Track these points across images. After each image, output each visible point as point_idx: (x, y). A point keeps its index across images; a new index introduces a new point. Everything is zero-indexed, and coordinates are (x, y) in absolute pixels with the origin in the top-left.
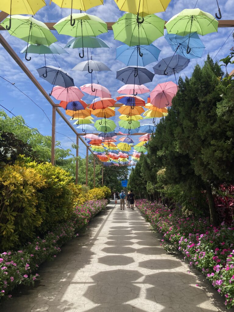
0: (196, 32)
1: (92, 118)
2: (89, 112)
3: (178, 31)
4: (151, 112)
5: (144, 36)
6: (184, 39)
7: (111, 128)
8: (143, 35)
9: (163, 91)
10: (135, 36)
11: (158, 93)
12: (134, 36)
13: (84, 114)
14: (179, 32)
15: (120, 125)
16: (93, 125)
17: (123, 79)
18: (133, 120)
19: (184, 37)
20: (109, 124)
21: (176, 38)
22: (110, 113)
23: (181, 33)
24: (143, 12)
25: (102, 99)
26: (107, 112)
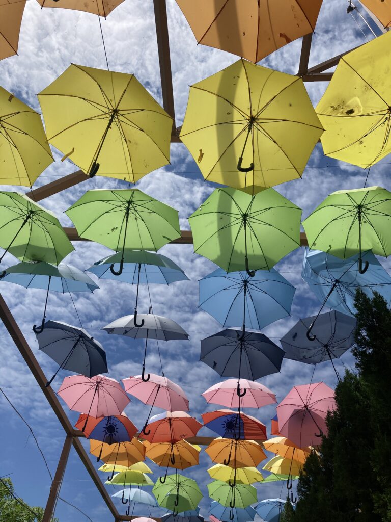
0: (371, 250)
1: (148, 467)
2: (142, 449)
3: (330, 246)
4: (280, 462)
5: (258, 252)
6: (345, 267)
7: (190, 500)
8: (254, 249)
9: (306, 406)
10: (239, 251)
11: (295, 410)
12: (236, 252)
13: (130, 455)
14: (334, 248)
15: (210, 494)
16: (149, 489)
17: (215, 364)
18: (240, 482)
19: (343, 264)
20: (188, 489)
21: (327, 267)
22: (188, 457)
23: (338, 252)
24: (253, 185)
25: (169, 415)
26: (182, 455)
